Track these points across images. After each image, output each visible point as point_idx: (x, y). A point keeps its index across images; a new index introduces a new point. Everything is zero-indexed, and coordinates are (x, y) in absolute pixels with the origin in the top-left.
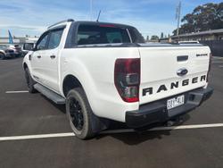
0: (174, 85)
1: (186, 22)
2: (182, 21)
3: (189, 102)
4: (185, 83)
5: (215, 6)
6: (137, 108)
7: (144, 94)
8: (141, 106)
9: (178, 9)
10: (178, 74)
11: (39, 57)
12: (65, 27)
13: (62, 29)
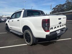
0: (58, 27)
1: (53, 10)
2: (52, 10)
3: (61, 32)
4: (61, 26)
5: (62, 5)
6: (49, 34)
7: (51, 29)
8: (50, 33)
9: (51, 6)
10: (59, 23)
11: (13, 21)
12: (22, 11)
13: (21, 12)
